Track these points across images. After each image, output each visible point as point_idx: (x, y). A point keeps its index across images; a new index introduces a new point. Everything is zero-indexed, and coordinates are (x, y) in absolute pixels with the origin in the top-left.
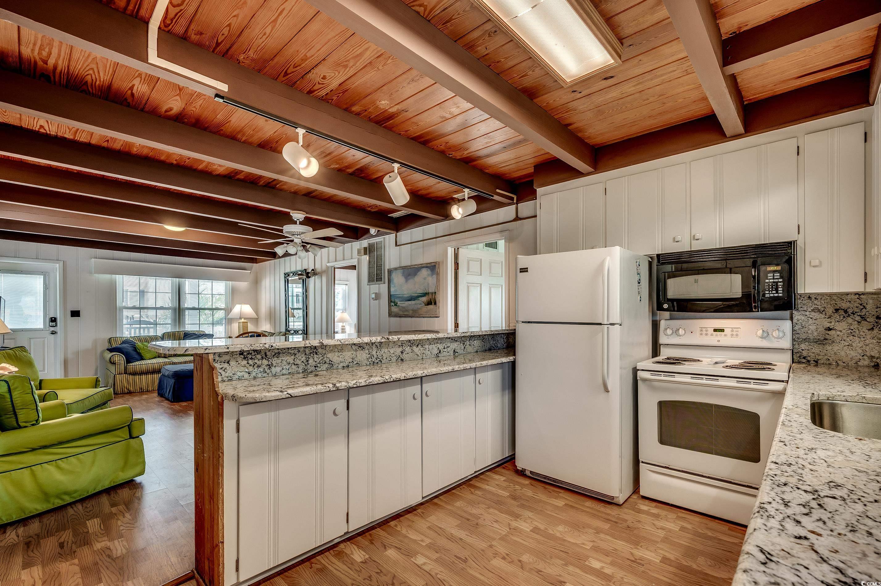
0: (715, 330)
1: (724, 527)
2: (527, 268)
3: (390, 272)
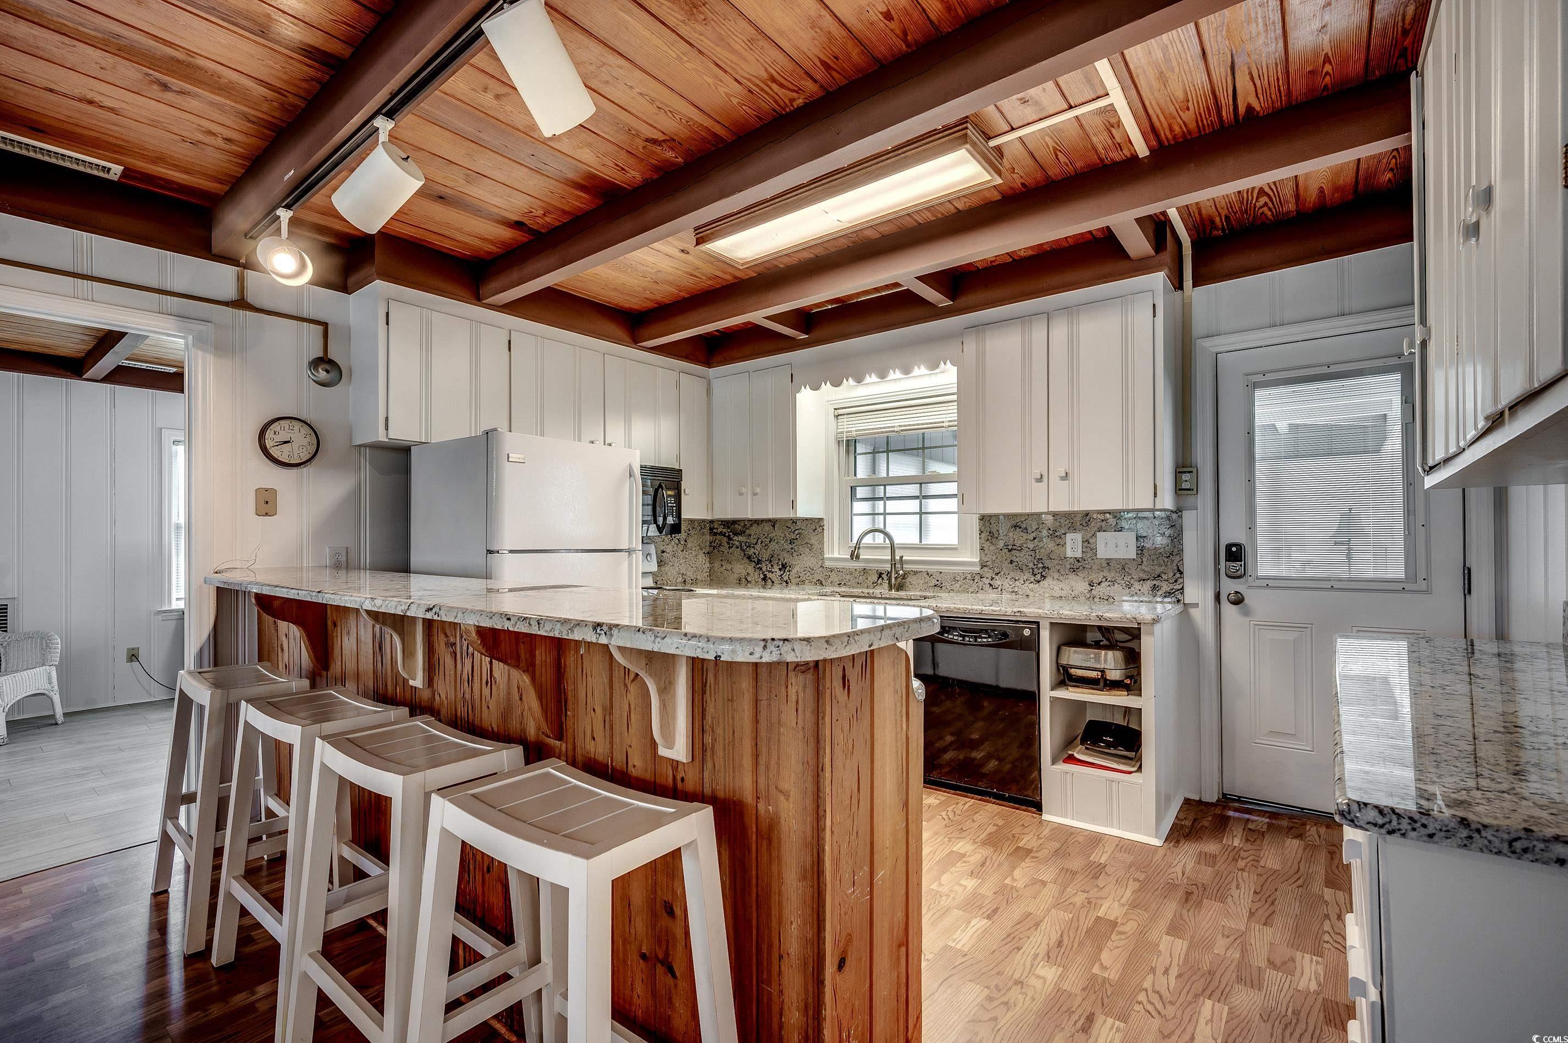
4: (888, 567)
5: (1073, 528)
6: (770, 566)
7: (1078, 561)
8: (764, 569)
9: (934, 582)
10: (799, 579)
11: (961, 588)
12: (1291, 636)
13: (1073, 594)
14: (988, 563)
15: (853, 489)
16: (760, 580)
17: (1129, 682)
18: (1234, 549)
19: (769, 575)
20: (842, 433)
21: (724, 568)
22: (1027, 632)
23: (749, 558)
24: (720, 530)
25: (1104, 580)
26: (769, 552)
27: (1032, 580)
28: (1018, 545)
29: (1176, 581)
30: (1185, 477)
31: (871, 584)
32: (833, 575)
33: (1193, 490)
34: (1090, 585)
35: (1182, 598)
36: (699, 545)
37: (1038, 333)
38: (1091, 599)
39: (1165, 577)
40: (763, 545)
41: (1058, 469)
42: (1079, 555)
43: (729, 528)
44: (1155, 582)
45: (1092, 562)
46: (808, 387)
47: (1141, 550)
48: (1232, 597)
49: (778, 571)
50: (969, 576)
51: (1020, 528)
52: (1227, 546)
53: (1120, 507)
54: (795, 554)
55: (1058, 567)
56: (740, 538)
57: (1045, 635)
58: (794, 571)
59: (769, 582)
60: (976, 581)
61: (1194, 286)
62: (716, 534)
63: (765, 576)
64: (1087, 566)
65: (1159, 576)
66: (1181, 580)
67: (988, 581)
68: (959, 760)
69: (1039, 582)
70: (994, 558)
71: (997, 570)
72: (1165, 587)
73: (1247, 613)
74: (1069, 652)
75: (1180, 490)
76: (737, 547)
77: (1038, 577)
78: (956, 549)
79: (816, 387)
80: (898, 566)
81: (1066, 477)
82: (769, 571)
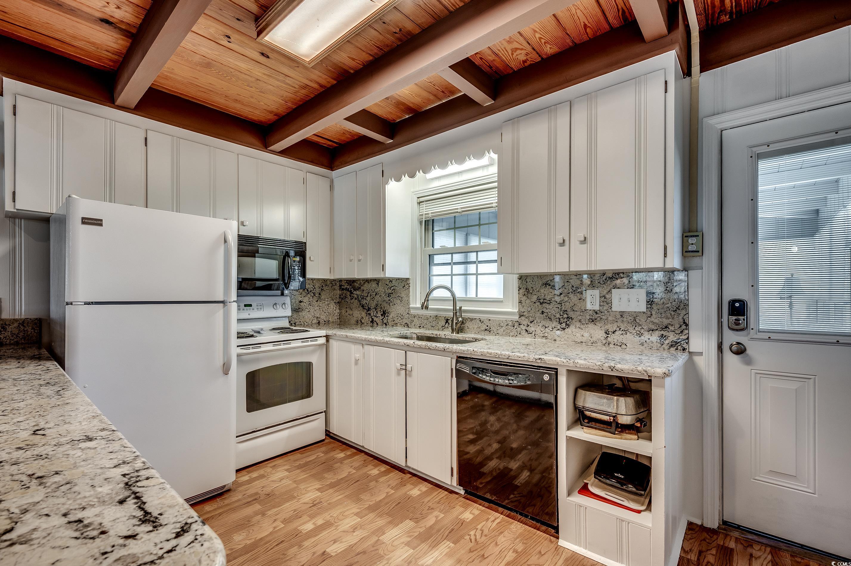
0: (245, 306)
1: (297, 455)
2: (101, 220)
4: (451, 314)
5: (592, 286)
6: (375, 312)
7: (596, 313)
8: (372, 314)
9: (485, 327)
10: (393, 322)
11: (505, 333)
12: (793, 385)
13: (592, 340)
14: (525, 314)
15: (431, 257)
16: (369, 322)
17: (639, 425)
18: (737, 305)
19: (375, 319)
20: (422, 215)
21: (348, 313)
22: (546, 378)
23: (363, 306)
24: (345, 287)
25: (618, 329)
26: (375, 302)
27: (559, 327)
28: (548, 299)
29: (682, 332)
30: (691, 241)
31: (440, 327)
32: (416, 320)
33: (700, 252)
34: (606, 333)
35: (687, 347)
36: (331, 297)
37: (562, 120)
38: (607, 345)
39: (671, 328)
40: (372, 297)
41: (578, 235)
42: (597, 307)
43: (351, 285)
44: (662, 332)
45: (608, 314)
46: (393, 179)
47: (650, 303)
48: (734, 348)
49: (380, 316)
50: (511, 323)
51: (550, 285)
52: (729, 302)
53: (633, 267)
54: (391, 304)
55: (580, 318)
56: (358, 292)
57: (563, 380)
58: (391, 316)
59: (375, 324)
60: (515, 327)
61: (701, 71)
62: (343, 289)
63: (373, 319)
64: (604, 317)
65: (666, 327)
66: (686, 331)
67: (524, 328)
68: (499, 469)
69: (564, 329)
70: (529, 309)
71: (531, 319)
72: (672, 337)
73: (749, 362)
74: (585, 395)
75: (686, 252)
76: (356, 299)
77: (564, 325)
78: (502, 302)
79: (398, 180)
80: (458, 314)
81: (584, 241)
82: (375, 316)
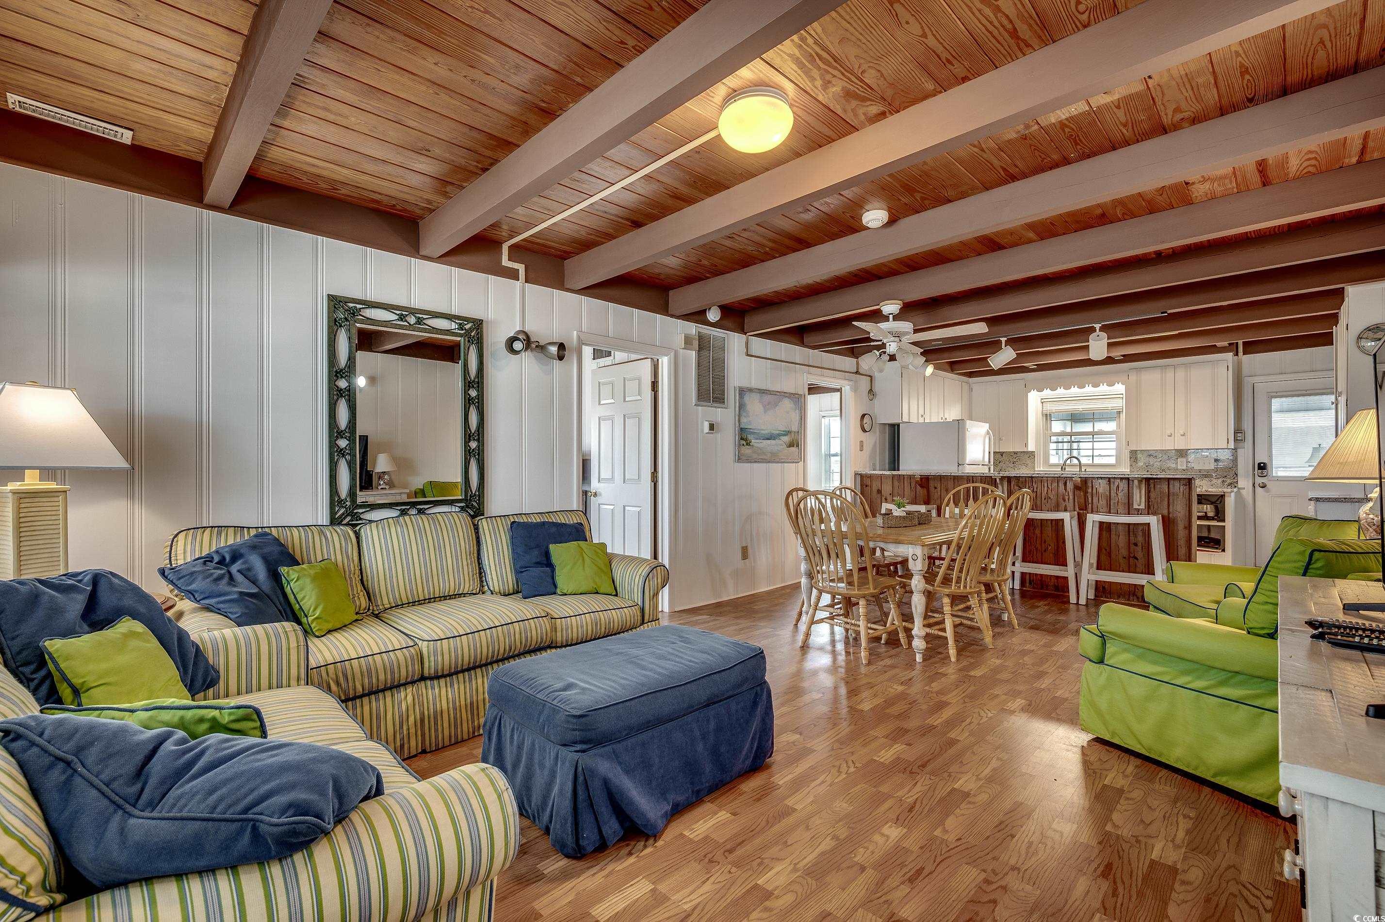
3: (742, 392)
